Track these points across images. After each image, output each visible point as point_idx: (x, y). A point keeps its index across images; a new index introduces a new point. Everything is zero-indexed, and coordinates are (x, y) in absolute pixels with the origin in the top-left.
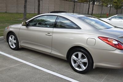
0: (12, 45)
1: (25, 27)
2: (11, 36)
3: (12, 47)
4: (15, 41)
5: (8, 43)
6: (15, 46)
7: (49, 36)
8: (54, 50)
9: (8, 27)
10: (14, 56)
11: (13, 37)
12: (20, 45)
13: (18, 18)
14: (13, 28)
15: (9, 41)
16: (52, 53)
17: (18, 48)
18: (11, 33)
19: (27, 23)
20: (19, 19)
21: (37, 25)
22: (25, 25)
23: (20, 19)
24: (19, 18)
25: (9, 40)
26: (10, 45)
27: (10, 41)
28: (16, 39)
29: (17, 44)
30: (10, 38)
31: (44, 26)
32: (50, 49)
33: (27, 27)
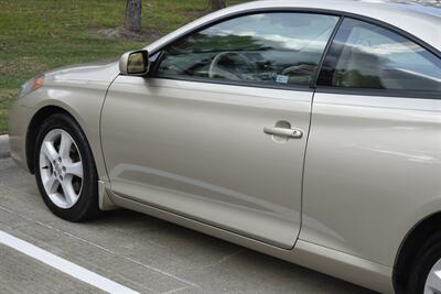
0: (60, 190)
1: (139, 80)
2: (52, 134)
3: (55, 198)
4: (79, 164)
5: (34, 176)
6: (73, 198)
7: (283, 141)
8: (311, 229)
9: (39, 81)
10: (66, 257)
11: (67, 140)
12: (107, 191)
13: (90, 27)
14: (67, 85)
15: (43, 163)
16: (301, 245)
17: (92, 211)
18: (51, 117)
19: (153, 59)
20: (96, 34)
21: (212, 71)
22: (141, 67)
23: (106, 32)
24: (97, 27)
25: (42, 157)
26: (47, 190)
27: (50, 167)
28: (81, 151)
29: (87, 184)
30: (48, 146)
31: (250, 76)
32: (285, 221)
33: (151, 85)
